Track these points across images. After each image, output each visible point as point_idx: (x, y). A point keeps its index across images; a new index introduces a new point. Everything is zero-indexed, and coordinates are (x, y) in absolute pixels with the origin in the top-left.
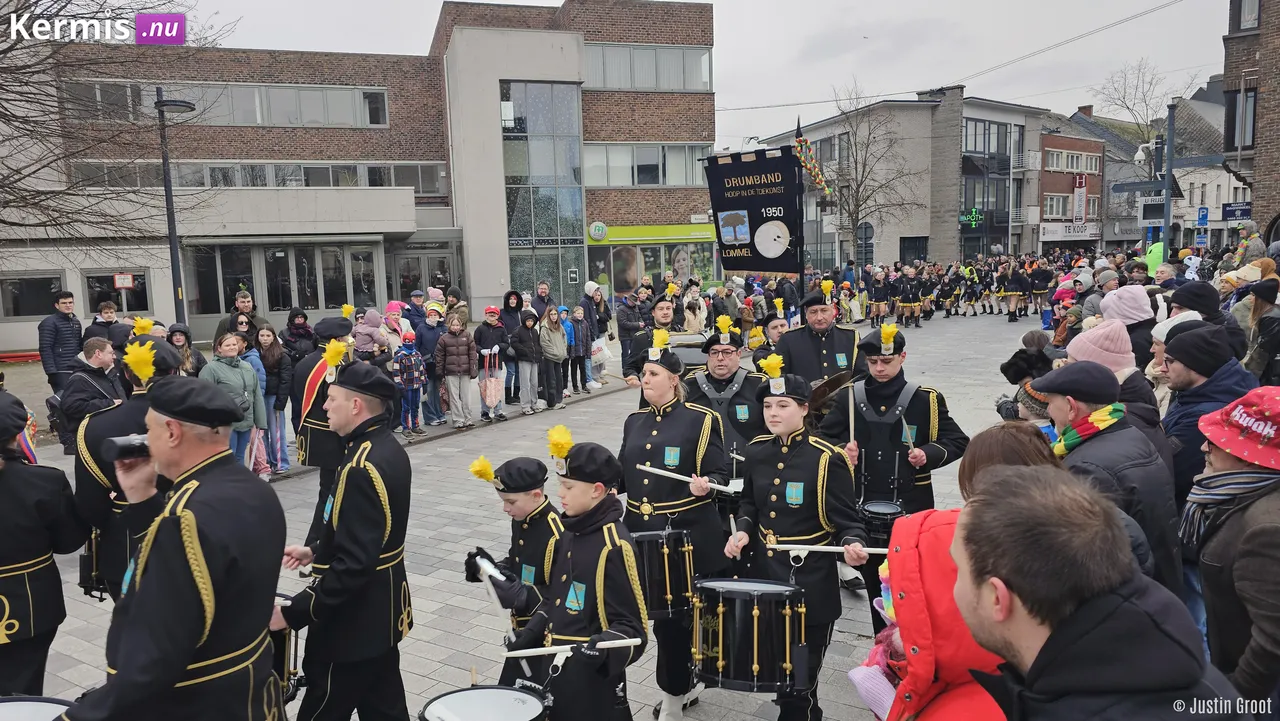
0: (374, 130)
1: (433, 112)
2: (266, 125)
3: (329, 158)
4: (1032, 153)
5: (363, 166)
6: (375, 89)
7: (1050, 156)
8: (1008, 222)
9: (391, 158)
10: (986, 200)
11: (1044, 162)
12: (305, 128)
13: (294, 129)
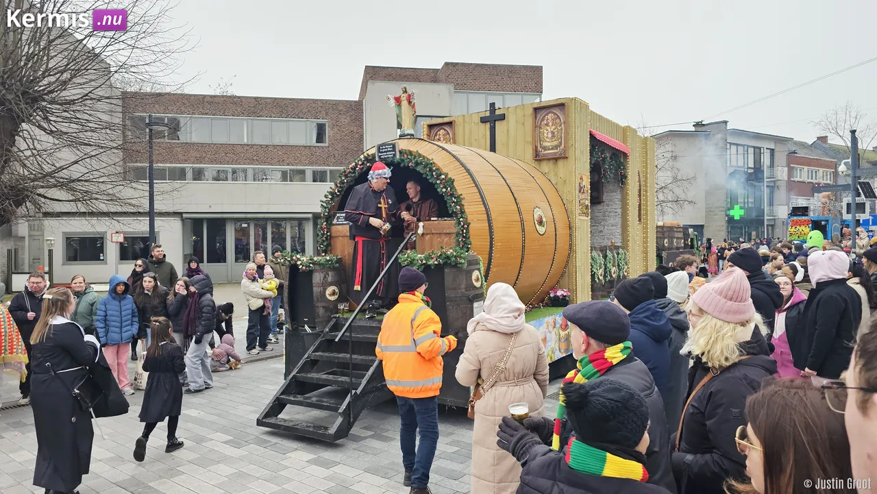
0: (318, 147)
1: (357, 136)
2: (250, 143)
3: (288, 165)
4: (780, 168)
5: (309, 170)
6: (321, 121)
7: (795, 171)
8: (764, 216)
9: (328, 165)
10: (746, 200)
11: (790, 174)
12: (274, 146)
13: (267, 146)
